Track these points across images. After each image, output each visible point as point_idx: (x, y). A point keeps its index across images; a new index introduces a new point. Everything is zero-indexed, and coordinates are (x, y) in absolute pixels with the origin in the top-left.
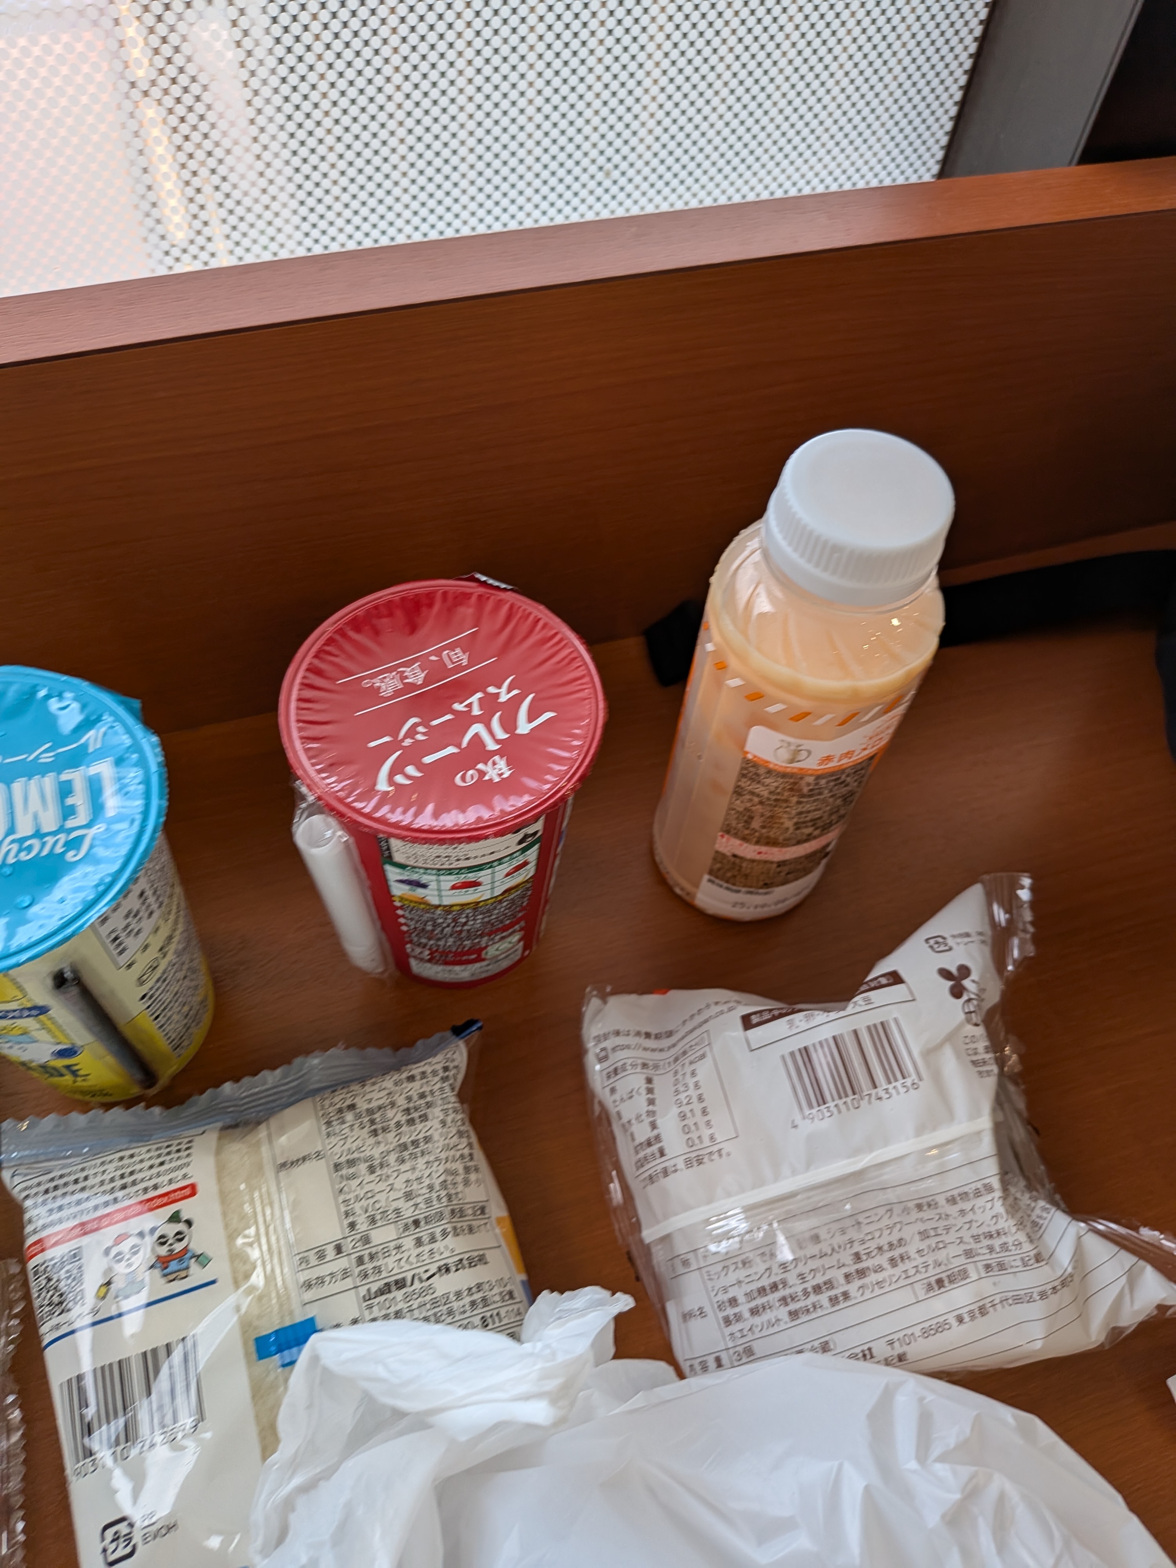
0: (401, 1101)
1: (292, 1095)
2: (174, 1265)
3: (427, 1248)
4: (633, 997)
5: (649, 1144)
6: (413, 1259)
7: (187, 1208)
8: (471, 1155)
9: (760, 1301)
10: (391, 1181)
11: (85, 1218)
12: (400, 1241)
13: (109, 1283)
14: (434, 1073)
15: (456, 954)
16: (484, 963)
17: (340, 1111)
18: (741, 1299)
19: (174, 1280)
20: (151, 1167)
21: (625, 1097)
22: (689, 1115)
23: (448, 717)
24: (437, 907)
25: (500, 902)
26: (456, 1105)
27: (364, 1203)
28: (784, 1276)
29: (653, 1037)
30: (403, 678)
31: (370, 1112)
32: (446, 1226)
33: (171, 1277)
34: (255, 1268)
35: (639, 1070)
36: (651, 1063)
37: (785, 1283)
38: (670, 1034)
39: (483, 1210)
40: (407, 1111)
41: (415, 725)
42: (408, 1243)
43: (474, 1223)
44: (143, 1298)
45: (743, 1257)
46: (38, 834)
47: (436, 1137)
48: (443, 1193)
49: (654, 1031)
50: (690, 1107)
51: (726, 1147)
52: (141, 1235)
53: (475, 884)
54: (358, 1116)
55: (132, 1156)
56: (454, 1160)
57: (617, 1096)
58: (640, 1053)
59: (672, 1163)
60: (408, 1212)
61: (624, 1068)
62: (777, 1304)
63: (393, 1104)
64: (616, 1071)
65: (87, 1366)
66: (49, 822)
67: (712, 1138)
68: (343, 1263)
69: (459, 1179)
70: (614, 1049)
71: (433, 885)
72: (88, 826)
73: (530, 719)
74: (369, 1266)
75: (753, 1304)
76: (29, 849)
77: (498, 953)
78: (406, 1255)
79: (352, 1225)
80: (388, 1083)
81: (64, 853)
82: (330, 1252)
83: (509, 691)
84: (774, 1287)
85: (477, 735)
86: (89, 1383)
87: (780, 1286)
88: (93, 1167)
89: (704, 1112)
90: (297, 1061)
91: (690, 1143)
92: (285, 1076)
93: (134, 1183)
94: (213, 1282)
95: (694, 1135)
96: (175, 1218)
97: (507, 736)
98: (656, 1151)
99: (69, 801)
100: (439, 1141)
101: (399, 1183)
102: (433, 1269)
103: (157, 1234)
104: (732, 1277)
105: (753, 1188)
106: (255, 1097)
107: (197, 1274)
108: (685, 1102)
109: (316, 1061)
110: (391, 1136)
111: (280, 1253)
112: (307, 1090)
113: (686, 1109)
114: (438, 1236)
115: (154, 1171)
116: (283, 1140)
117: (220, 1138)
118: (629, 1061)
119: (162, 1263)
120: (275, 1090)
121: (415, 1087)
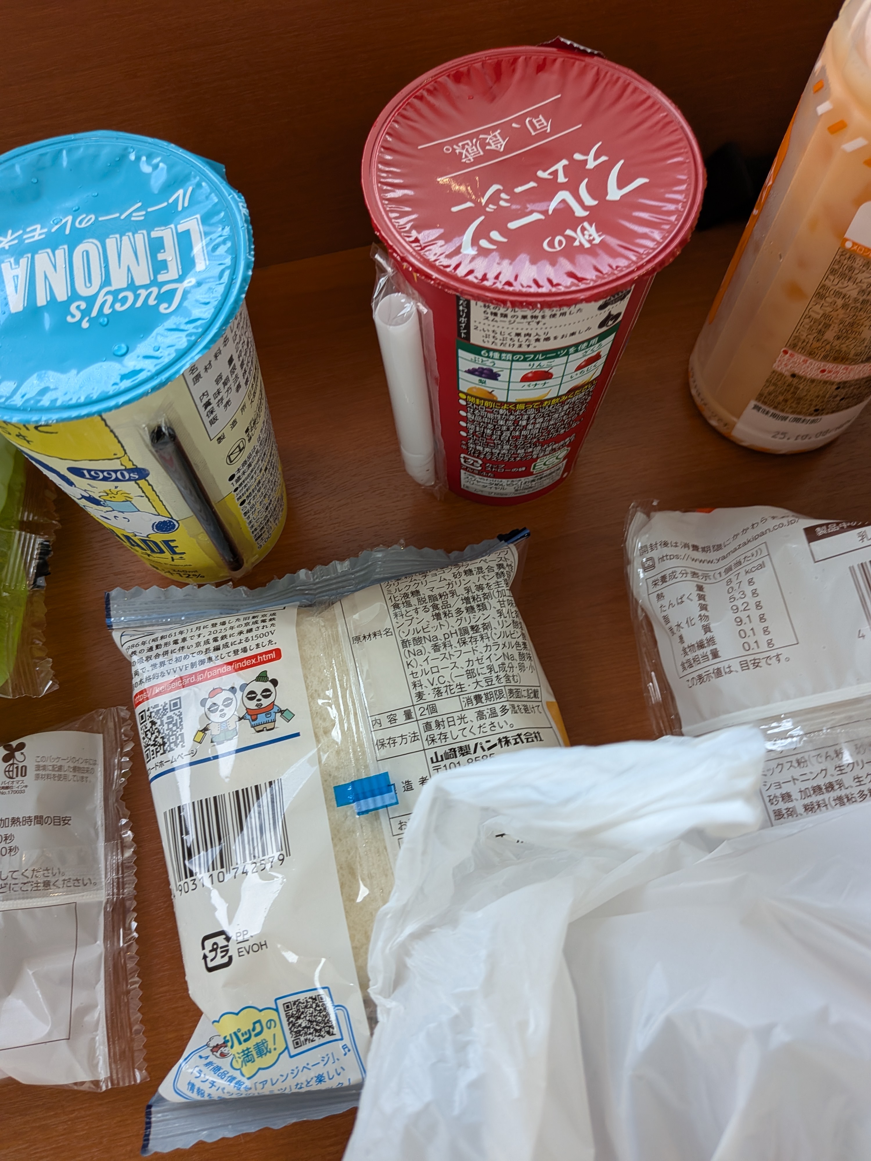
0: (461, 591)
1: (359, 583)
2: (262, 718)
3: (488, 721)
4: (678, 513)
5: (701, 646)
6: (476, 730)
7: (272, 669)
8: (524, 644)
9: (814, 799)
10: (454, 659)
11: (184, 673)
12: (463, 713)
13: (205, 730)
14: (490, 569)
15: (509, 465)
16: (531, 478)
17: (406, 595)
18: (796, 795)
19: (262, 730)
20: (241, 633)
21: (674, 602)
22: (746, 620)
23: (532, 184)
24: (502, 404)
25: (563, 403)
26: (510, 598)
27: (430, 676)
28: (840, 777)
29: (700, 550)
30: (484, 144)
31: (432, 598)
32: (505, 704)
33: (258, 728)
34: (334, 725)
35: (689, 577)
36: (700, 573)
37: (841, 784)
38: (719, 547)
39: (535, 693)
40: (467, 600)
41: (498, 192)
42: (471, 715)
43: (528, 704)
44: (233, 745)
45: (799, 756)
46: (132, 287)
47: (494, 624)
48: (502, 674)
49: (701, 545)
50: (747, 613)
51: (785, 653)
52: (233, 689)
53: (546, 376)
54: (421, 601)
55: (224, 623)
56: (511, 646)
57: (665, 602)
58: (689, 563)
59: (726, 664)
60: (470, 687)
61: (673, 575)
62: (833, 803)
63: (453, 593)
64: (664, 579)
65: (186, 800)
66: (142, 276)
67: (770, 643)
68: (412, 727)
69: (515, 664)
70: (662, 559)
71: (504, 376)
72: (181, 279)
73: (620, 186)
74: (436, 732)
75: (807, 801)
76: (125, 299)
77: (545, 467)
78: (468, 726)
79: (420, 695)
80: (448, 574)
81: (158, 305)
82: (401, 717)
83: (595, 159)
84: (830, 787)
85: (563, 201)
86: (188, 814)
87: (836, 787)
88: (190, 631)
89: (762, 618)
90: (363, 554)
91: (747, 647)
92: (353, 566)
93: (226, 646)
94: (298, 735)
95: (751, 640)
96: (262, 677)
97: (595, 203)
98: (709, 653)
99: (160, 257)
100: (497, 629)
101: (462, 662)
102: (494, 740)
103: (247, 691)
104: (787, 774)
105: (814, 692)
106: (327, 583)
107: (282, 728)
108: (741, 608)
109: (379, 555)
110: (452, 621)
111: (355, 714)
112: (372, 579)
113: (743, 615)
114: (498, 711)
115: (243, 637)
116: (356, 616)
117: (298, 614)
118: (679, 570)
119: (252, 715)
120: (344, 578)
121: (474, 580)
